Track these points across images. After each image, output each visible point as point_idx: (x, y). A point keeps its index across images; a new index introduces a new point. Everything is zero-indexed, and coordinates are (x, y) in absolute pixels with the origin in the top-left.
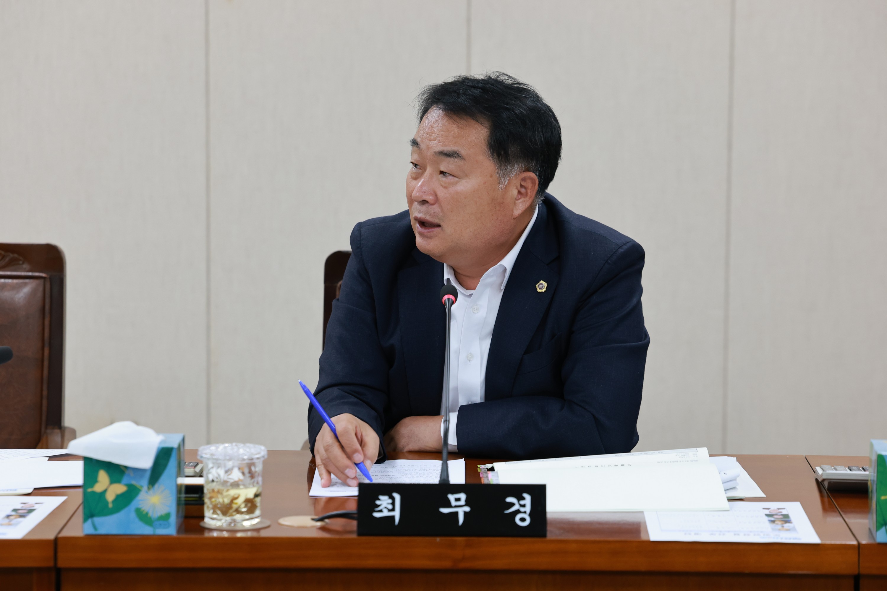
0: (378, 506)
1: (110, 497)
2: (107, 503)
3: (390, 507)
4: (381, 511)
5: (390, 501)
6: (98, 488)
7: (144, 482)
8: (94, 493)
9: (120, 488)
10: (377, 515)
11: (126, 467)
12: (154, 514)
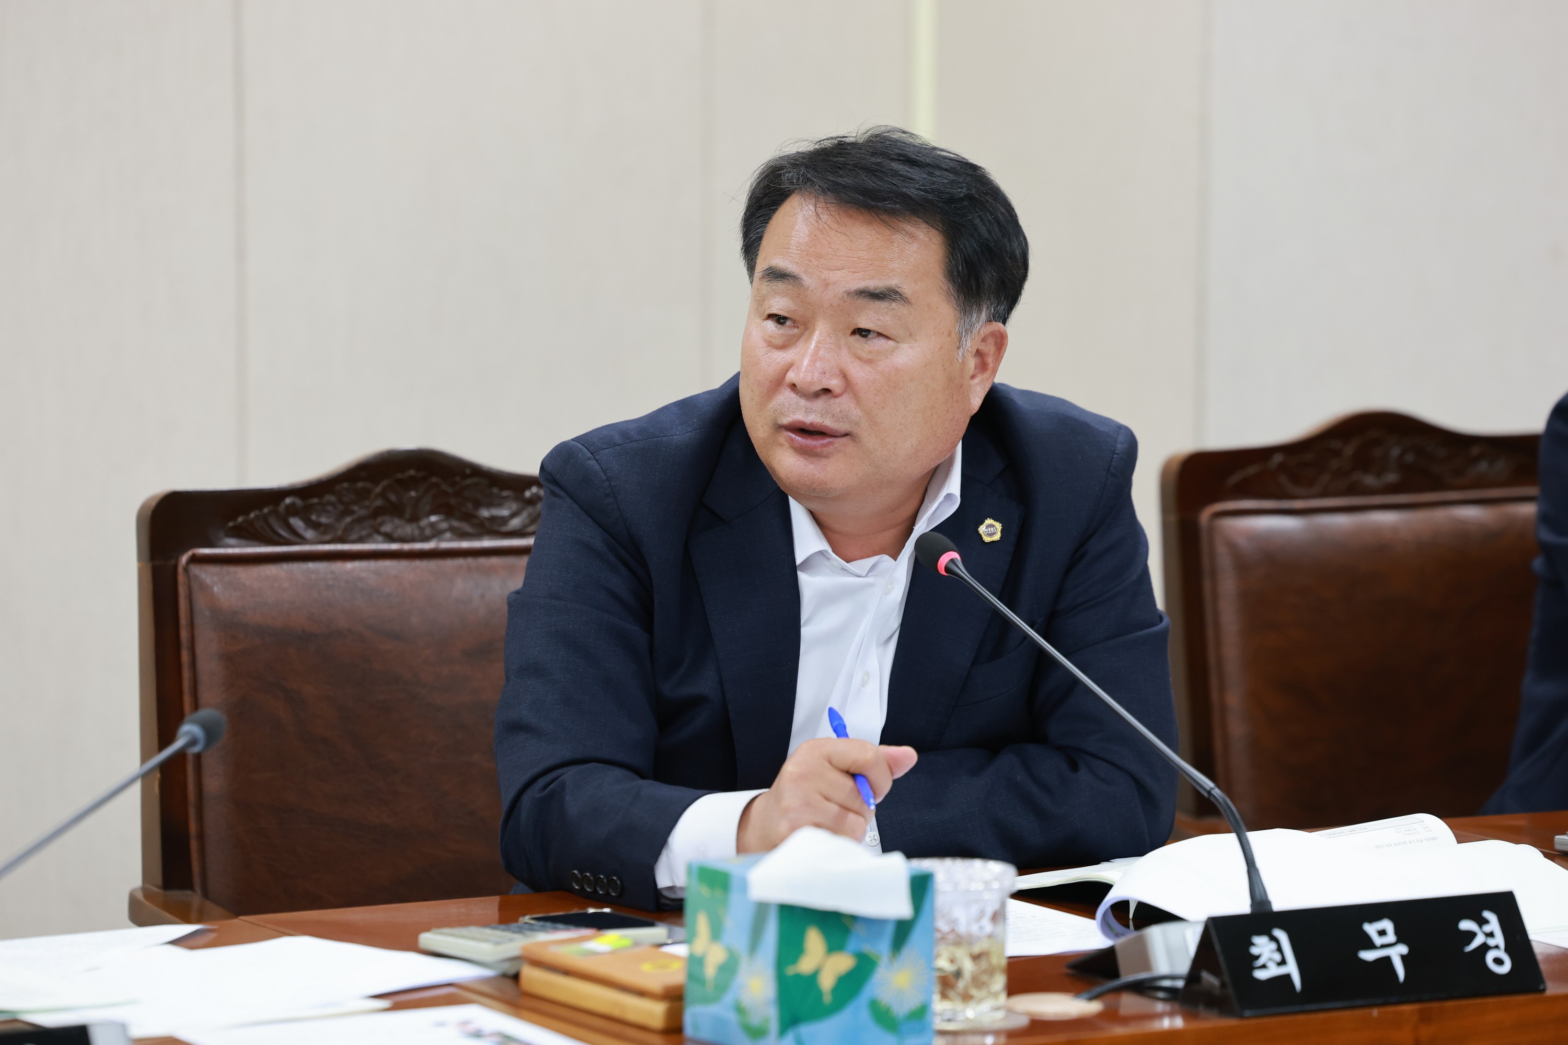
0: (1257, 957)
1: (827, 982)
2: (819, 993)
3: (1277, 957)
4: (1264, 966)
5: (1273, 946)
6: (806, 965)
7: (882, 947)
8: (798, 977)
9: (842, 963)
10: (1261, 975)
11: (854, 918)
12: (901, 1008)
